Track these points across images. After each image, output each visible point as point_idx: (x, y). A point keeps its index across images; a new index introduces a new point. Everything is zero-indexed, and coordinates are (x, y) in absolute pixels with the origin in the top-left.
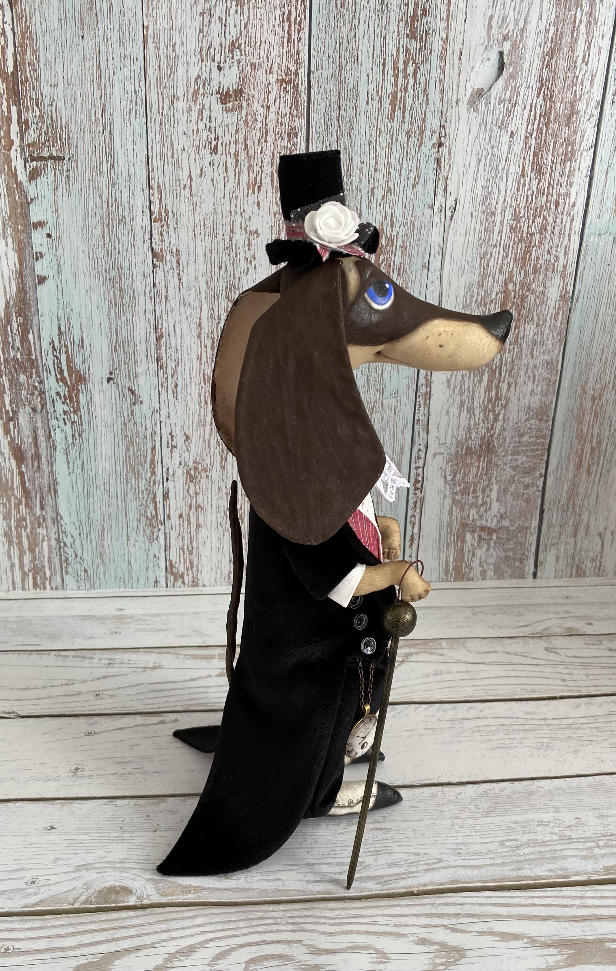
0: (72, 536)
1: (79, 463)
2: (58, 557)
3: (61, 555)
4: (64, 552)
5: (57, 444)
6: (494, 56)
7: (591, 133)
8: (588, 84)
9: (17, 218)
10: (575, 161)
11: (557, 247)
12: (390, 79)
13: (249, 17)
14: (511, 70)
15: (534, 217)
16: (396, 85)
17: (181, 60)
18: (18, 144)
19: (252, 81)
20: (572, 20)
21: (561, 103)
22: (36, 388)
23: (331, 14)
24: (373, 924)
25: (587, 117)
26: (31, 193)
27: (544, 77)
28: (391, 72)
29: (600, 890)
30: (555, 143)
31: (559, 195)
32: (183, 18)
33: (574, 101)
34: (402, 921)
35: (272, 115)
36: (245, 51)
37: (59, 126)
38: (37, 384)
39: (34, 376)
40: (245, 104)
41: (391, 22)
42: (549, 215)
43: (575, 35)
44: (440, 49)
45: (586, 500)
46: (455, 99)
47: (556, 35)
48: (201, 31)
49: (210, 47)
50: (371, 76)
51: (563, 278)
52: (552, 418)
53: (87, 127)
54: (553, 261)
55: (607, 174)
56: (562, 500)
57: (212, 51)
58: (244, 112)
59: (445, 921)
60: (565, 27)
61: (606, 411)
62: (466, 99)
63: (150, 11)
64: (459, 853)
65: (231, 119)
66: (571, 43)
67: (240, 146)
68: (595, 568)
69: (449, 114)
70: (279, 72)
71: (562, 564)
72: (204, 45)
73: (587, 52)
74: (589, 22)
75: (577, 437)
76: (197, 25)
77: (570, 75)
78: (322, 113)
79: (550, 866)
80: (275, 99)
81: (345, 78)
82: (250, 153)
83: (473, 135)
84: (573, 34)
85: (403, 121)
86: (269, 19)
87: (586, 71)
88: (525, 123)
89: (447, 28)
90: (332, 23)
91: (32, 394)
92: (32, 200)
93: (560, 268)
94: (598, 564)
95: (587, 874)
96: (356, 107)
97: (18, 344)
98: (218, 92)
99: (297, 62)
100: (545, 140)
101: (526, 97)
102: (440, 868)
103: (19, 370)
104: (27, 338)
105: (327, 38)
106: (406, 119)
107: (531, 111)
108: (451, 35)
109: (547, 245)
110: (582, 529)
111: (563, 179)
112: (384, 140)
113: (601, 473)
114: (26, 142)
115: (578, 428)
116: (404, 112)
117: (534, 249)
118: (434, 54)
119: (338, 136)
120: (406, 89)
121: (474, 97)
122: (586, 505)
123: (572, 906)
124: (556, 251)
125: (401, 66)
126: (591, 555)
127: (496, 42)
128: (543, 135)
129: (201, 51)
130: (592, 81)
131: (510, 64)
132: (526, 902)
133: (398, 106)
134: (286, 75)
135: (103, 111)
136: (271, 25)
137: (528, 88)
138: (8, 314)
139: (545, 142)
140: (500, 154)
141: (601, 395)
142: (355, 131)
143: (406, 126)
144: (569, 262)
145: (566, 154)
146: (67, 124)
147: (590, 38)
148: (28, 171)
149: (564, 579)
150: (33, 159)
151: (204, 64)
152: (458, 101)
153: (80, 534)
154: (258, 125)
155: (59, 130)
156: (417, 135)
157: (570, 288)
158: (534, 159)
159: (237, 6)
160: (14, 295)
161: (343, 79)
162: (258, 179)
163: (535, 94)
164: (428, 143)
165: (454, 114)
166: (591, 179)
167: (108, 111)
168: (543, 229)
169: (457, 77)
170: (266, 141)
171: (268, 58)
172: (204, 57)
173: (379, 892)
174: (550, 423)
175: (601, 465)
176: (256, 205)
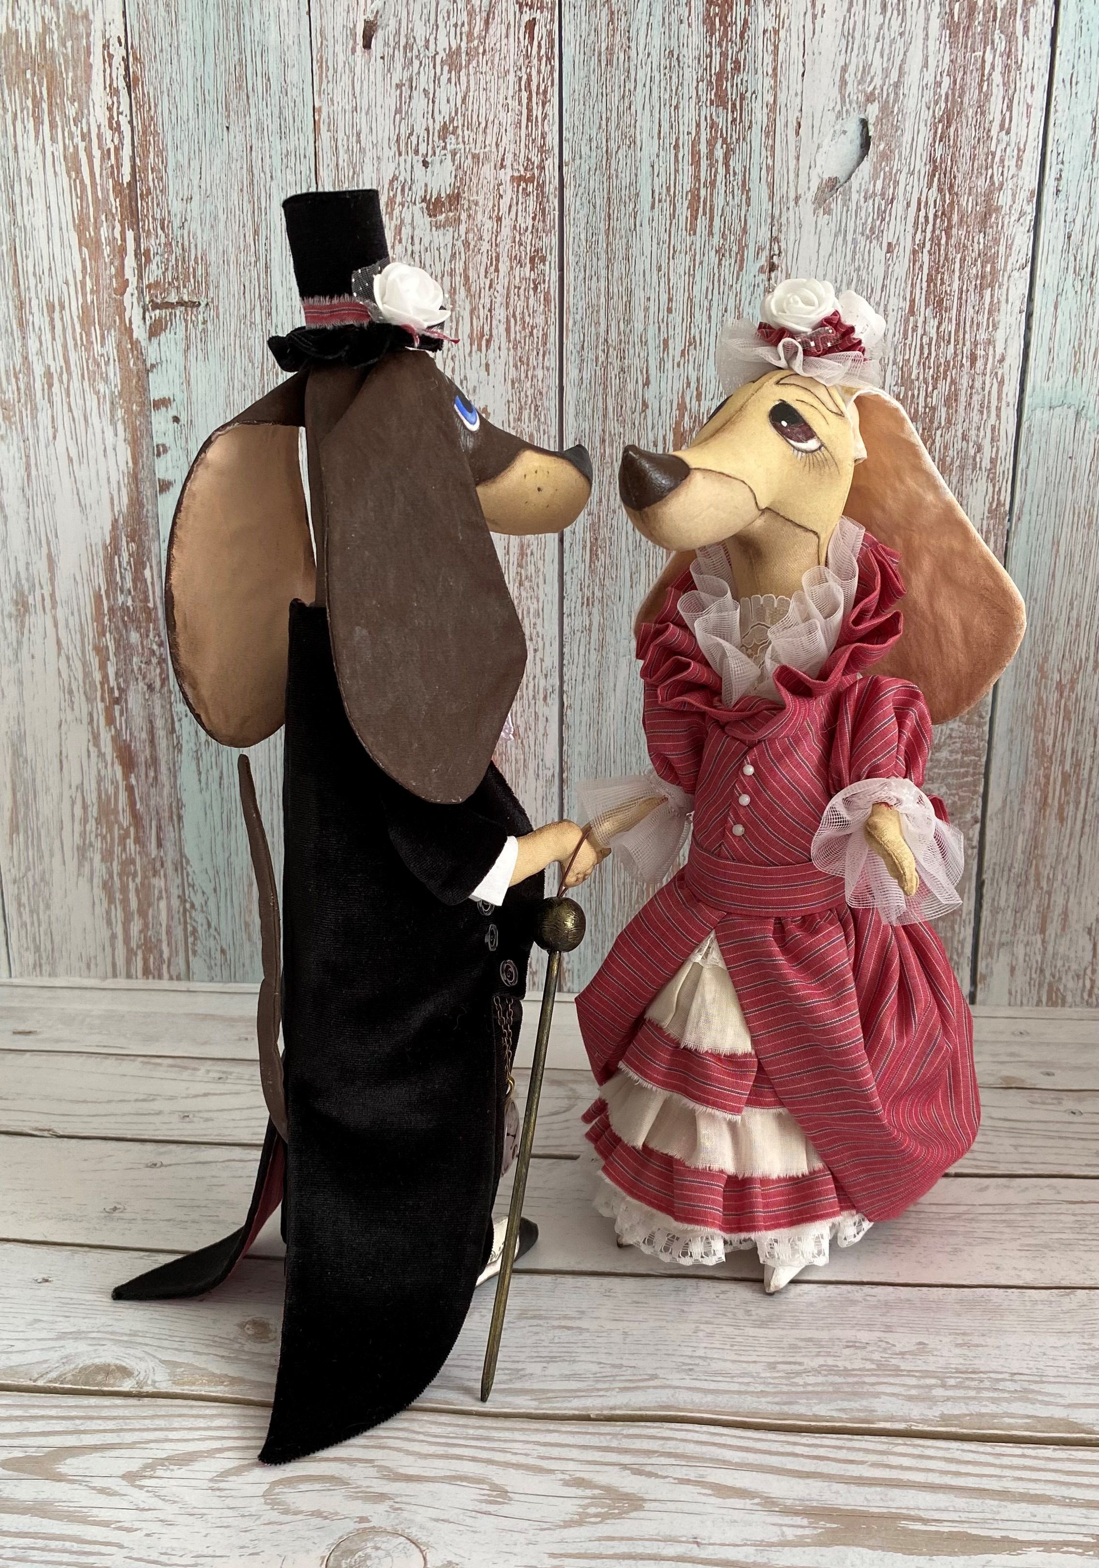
0: (203, 893)
1: (216, 773)
2: (182, 926)
3: (185, 923)
4: (191, 917)
5: (184, 743)
6: (853, 128)
7: (1023, 241)
8: (1013, 162)
9: (131, 393)
10: (999, 287)
11: (978, 429)
12: (687, 169)
13: (468, 87)
14: (882, 147)
15: (936, 380)
16: (697, 178)
17: (369, 154)
18: (135, 284)
19: (475, 181)
20: (979, 65)
21: (970, 194)
22: (153, 653)
23: (592, 77)
24: (503, 1451)
25: (1015, 217)
26: (152, 354)
27: (938, 155)
28: (688, 158)
29: (923, 1446)
30: (963, 260)
31: (976, 344)
32: (372, 94)
33: (991, 192)
34: (555, 1452)
35: (506, 231)
36: (463, 137)
37: (193, 257)
38: (155, 647)
39: (151, 635)
40: (464, 216)
41: (686, 84)
42: (961, 377)
43: (985, 88)
44: (765, 120)
45: (1060, 866)
46: (792, 195)
47: (953, 90)
48: (398, 111)
49: (411, 134)
50: (656, 167)
51: (992, 478)
52: (988, 719)
53: (233, 258)
54: (972, 452)
55: (1056, 308)
56: (1016, 865)
57: (414, 139)
58: (463, 228)
59: (626, 1459)
60: (968, 78)
61: (1084, 709)
62: (811, 195)
63: (324, 86)
64: (691, 1370)
65: (443, 238)
66: (979, 101)
67: (458, 278)
68: (1083, 991)
69: (784, 220)
70: (516, 167)
71: (1021, 980)
72: (402, 131)
73: (1008, 114)
74: (1007, 66)
75: (1036, 753)
76: (392, 102)
77: (981, 151)
78: (583, 226)
79: (845, 1405)
80: (510, 206)
81: (616, 170)
82: (473, 289)
83: (825, 250)
84: (981, 86)
85: (711, 233)
86: (498, 89)
87: (1008, 144)
88: (910, 229)
89: (774, 88)
90: (594, 90)
91: (148, 663)
92: (153, 366)
93: (986, 464)
94: (1088, 984)
95: (906, 1421)
96: (636, 213)
97: (129, 584)
98: (424, 200)
99: (542, 149)
100: (946, 255)
101: (909, 188)
102: (648, 1387)
103: (130, 625)
104: (143, 574)
105: (587, 112)
106: (716, 230)
107: (919, 210)
108: (782, 98)
109: (959, 426)
110: (1055, 918)
111: (980, 318)
112: (682, 262)
113: (1084, 820)
114: (146, 282)
115: (1036, 737)
116: (712, 219)
117: (939, 433)
118: (756, 129)
119: (609, 260)
120: (713, 184)
121: (823, 192)
122: (1060, 877)
123: (862, 1463)
124: (978, 436)
125: (703, 148)
126: (1074, 966)
127: (854, 105)
128: (942, 248)
129: (398, 141)
130: (1019, 158)
131: (880, 139)
132: (781, 1450)
133: (701, 210)
134: (526, 169)
135: (256, 233)
136: (501, 97)
137: (912, 173)
138: (115, 539)
139: (946, 259)
140: (871, 280)
141: (1073, 682)
142: (635, 251)
143: (716, 240)
144: (1001, 454)
145: (983, 277)
146: (204, 254)
147: (1010, 92)
148: (148, 323)
149: (1026, 1008)
150: (156, 306)
151: (402, 158)
152: (797, 199)
153: (215, 890)
154: (485, 246)
155: (192, 263)
156: (733, 254)
157: (1006, 497)
158: (929, 286)
159: (450, 72)
160: (125, 510)
161: (612, 171)
162: (487, 329)
163: (924, 182)
164: (753, 266)
165: (791, 220)
166: (1029, 316)
167: (263, 233)
168: (951, 400)
169: (795, 161)
170: (497, 270)
171: (497, 145)
172: (403, 149)
173: (533, 1411)
174: (986, 728)
175: (1082, 805)
176: (483, 368)
